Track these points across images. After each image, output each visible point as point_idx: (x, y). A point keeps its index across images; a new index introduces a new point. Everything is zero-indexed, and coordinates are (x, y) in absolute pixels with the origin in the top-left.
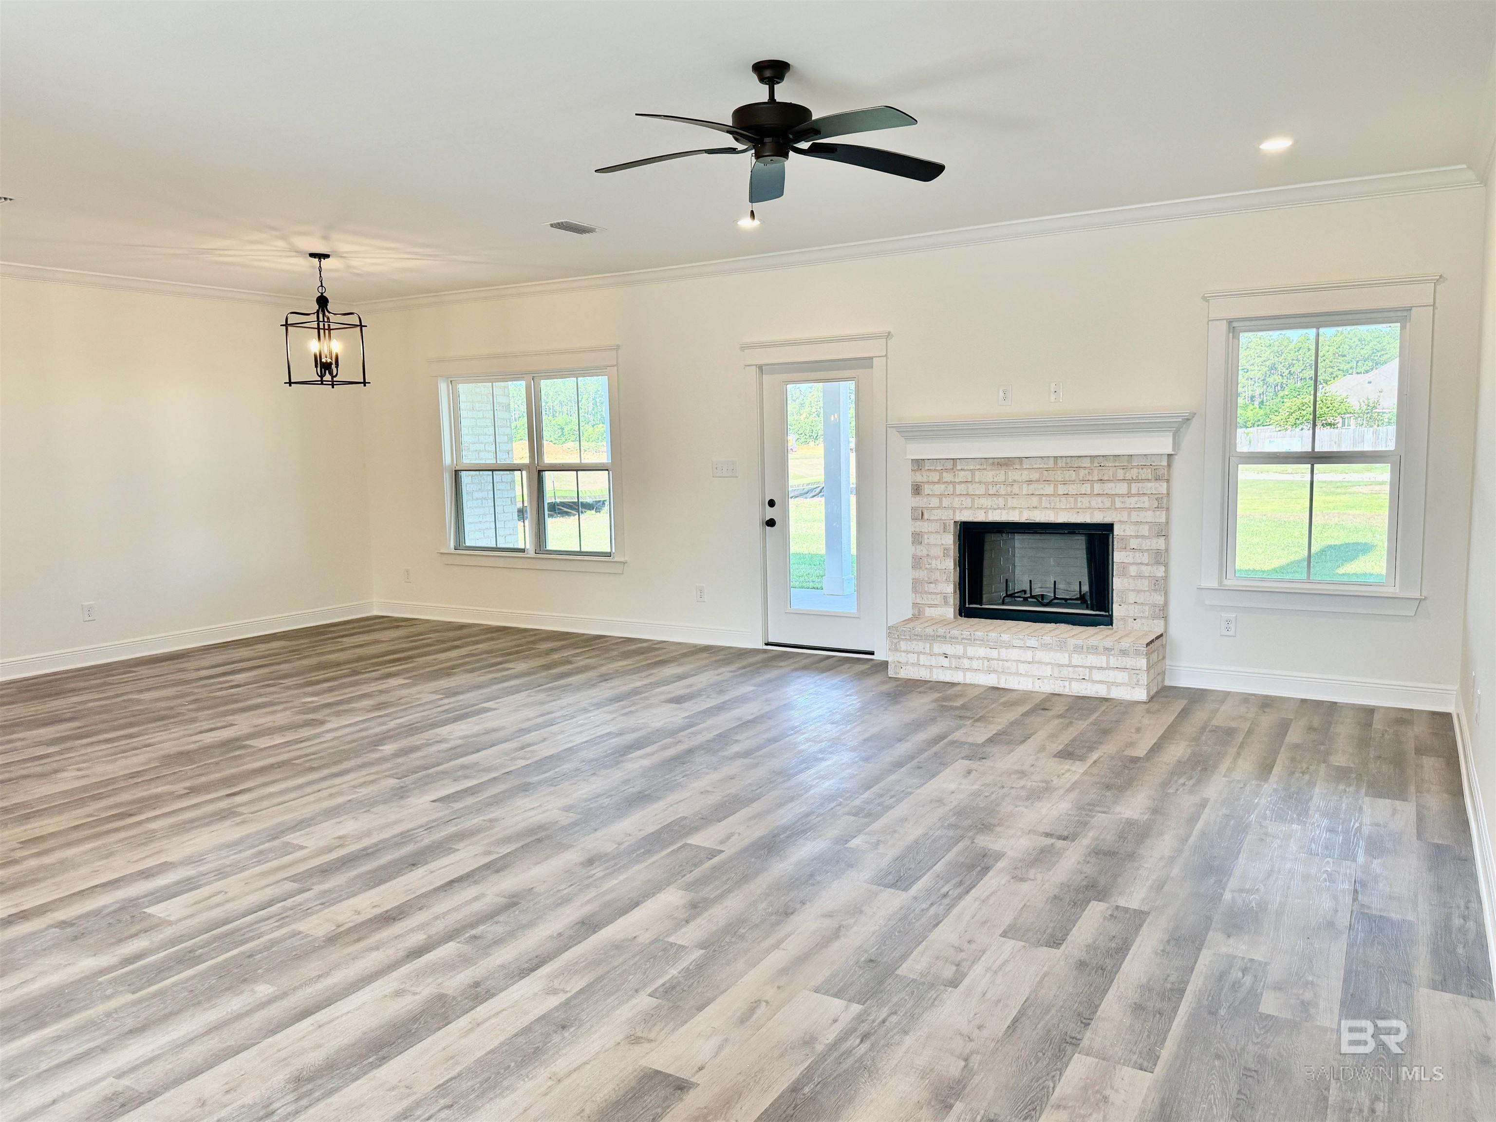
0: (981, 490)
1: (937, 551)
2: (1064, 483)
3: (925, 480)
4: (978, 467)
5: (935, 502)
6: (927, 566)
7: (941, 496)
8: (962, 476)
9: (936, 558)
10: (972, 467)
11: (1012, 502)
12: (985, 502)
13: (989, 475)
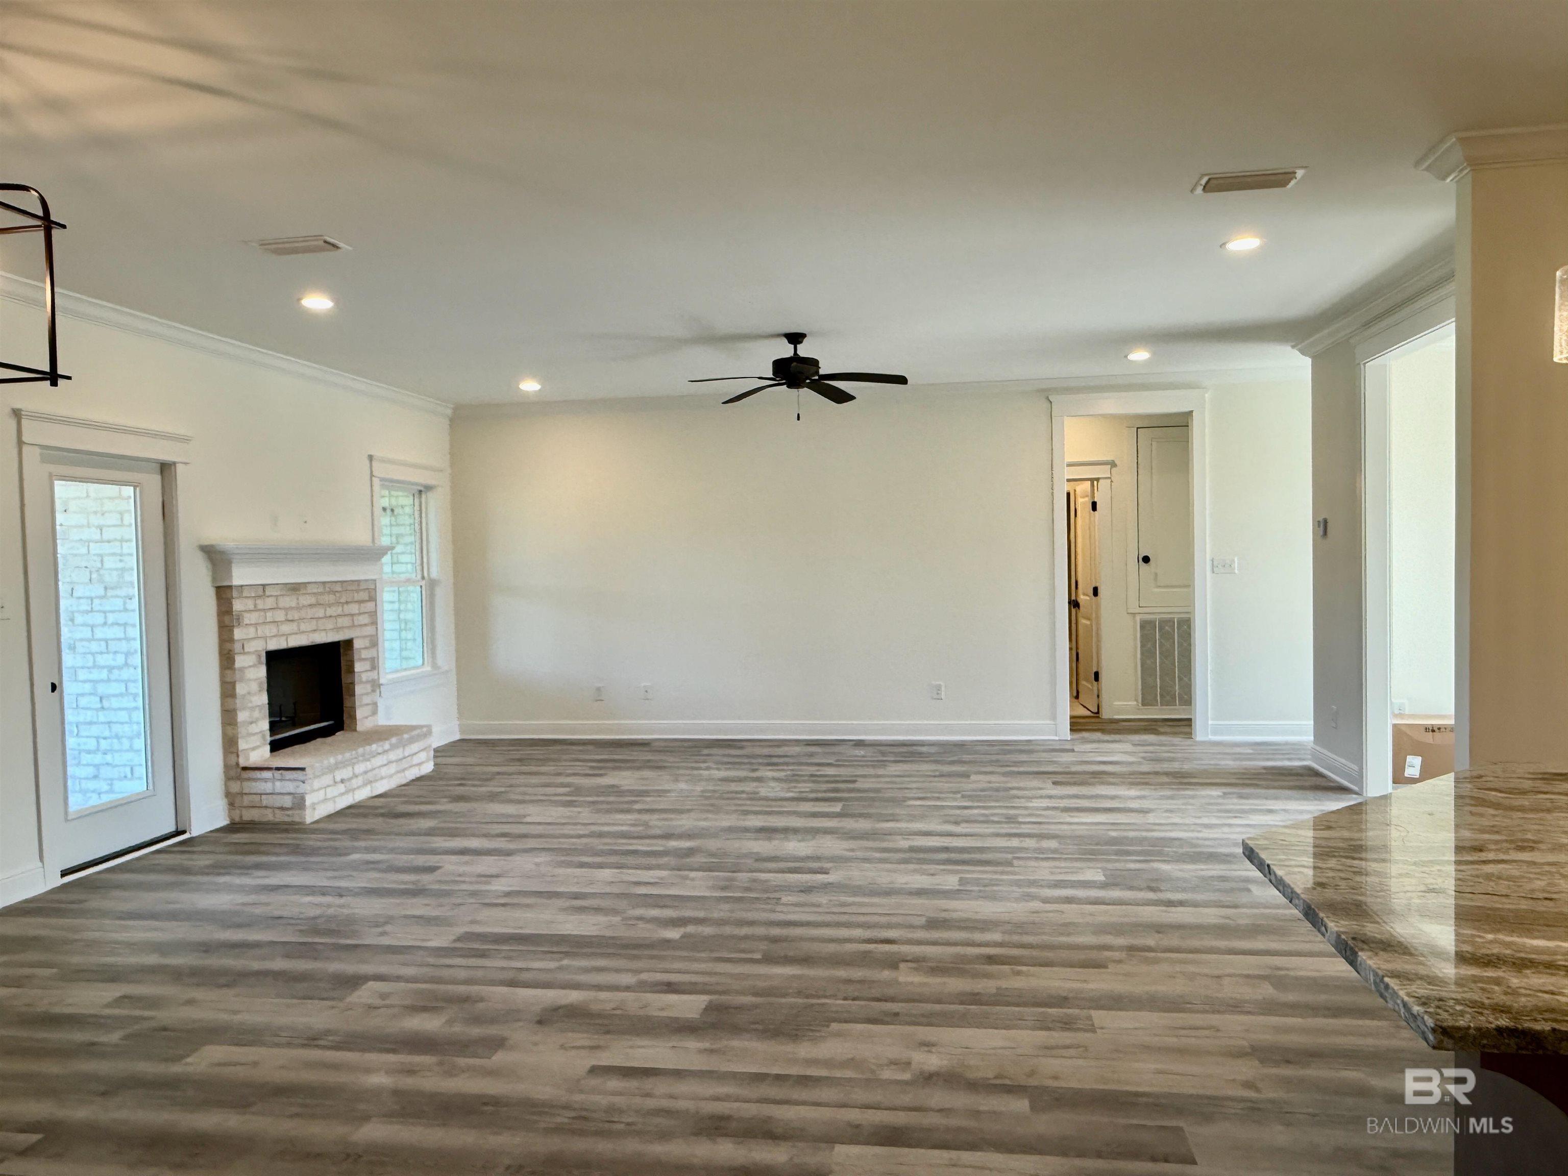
0: (280, 616)
1: (254, 687)
2: (330, 605)
3: (243, 609)
4: (278, 593)
5: (251, 632)
6: (250, 705)
7: (256, 625)
8: (270, 602)
9: (255, 694)
10: (276, 594)
11: (303, 627)
12: (285, 628)
13: (289, 601)
